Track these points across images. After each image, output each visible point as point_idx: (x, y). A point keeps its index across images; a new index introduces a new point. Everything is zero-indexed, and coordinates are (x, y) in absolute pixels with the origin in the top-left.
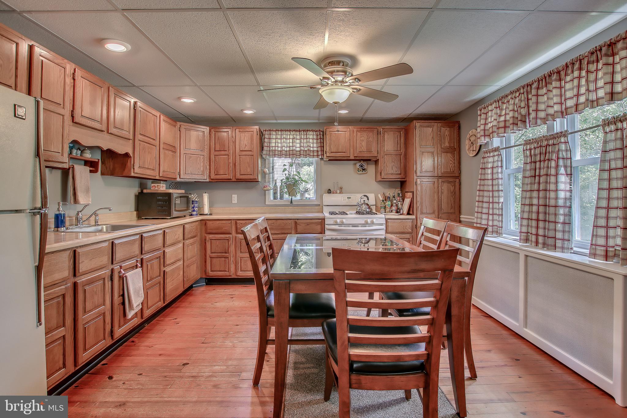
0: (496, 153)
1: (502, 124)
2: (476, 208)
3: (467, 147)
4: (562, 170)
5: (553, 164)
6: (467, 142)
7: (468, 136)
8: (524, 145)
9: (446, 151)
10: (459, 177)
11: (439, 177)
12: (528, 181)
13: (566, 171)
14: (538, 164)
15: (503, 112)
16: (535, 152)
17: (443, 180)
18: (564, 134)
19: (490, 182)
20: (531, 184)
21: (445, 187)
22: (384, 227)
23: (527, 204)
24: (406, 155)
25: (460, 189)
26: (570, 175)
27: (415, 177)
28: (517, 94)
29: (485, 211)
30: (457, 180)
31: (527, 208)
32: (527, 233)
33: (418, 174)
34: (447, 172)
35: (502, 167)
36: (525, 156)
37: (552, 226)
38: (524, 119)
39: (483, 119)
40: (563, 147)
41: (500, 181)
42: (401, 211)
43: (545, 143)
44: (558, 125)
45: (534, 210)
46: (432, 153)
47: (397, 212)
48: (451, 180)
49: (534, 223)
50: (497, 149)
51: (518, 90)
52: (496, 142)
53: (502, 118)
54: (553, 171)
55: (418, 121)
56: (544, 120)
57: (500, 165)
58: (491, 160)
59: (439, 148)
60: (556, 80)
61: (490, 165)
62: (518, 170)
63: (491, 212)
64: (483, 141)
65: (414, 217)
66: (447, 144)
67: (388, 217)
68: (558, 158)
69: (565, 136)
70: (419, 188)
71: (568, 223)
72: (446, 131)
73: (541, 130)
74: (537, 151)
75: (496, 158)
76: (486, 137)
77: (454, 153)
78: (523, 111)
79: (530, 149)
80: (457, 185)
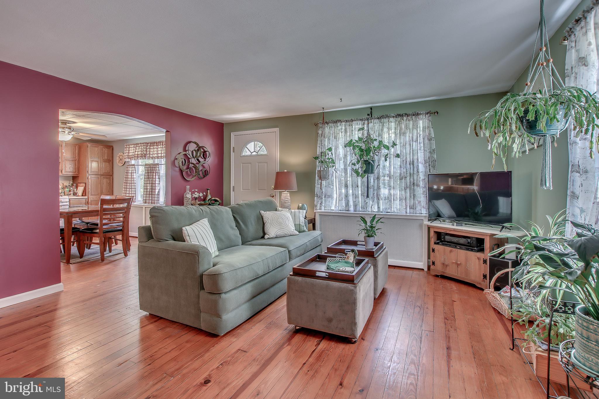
0: (133, 167)
1: (136, 156)
2: (123, 191)
3: (118, 161)
4: (157, 177)
5: (154, 174)
6: (118, 158)
7: (118, 155)
8: (145, 165)
9: (105, 161)
10: (112, 175)
11: (101, 175)
12: (146, 180)
13: (158, 177)
14: (149, 173)
15: (137, 151)
16: (149, 169)
17: (104, 177)
18: (158, 164)
19: (130, 179)
20: (147, 181)
21: (105, 181)
22: (68, 203)
23: (145, 189)
24: (79, 161)
25: (113, 182)
26: (159, 178)
27: (87, 175)
28: (143, 145)
29: (128, 192)
30: (112, 177)
31: (145, 190)
32: (146, 200)
33: (89, 173)
34: (106, 173)
35: (136, 173)
36: (145, 170)
37: (154, 196)
38: (145, 156)
39: (127, 150)
40: (157, 169)
41: (135, 179)
42: (77, 194)
43: (152, 166)
44: (157, 161)
45: (148, 191)
46: (98, 162)
47: (74, 195)
48: (108, 177)
49: (148, 196)
50: (134, 165)
51: (143, 143)
52: (133, 162)
53: (136, 153)
54: (154, 177)
55: (89, 143)
56: (152, 158)
57: (135, 172)
58: (131, 169)
59: (102, 160)
60: (156, 146)
61: (130, 172)
62: (142, 175)
63: (130, 193)
64: (127, 160)
65: (87, 197)
66: (106, 158)
67: (70, 198)
68: (156, 172)
69: (158, 165)
70: (90, 181)
71: (158, 194)
72: (106, 150)
73: (151, 161)
74: (150, 169)
75: (133, 169)
76: (129, 159)
77: (110, 163)
78: (145, 152)
79: (147, 168)
80: (111, 179)
